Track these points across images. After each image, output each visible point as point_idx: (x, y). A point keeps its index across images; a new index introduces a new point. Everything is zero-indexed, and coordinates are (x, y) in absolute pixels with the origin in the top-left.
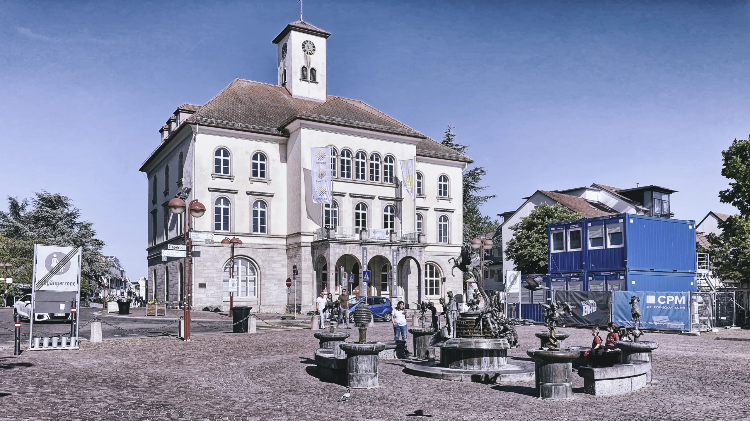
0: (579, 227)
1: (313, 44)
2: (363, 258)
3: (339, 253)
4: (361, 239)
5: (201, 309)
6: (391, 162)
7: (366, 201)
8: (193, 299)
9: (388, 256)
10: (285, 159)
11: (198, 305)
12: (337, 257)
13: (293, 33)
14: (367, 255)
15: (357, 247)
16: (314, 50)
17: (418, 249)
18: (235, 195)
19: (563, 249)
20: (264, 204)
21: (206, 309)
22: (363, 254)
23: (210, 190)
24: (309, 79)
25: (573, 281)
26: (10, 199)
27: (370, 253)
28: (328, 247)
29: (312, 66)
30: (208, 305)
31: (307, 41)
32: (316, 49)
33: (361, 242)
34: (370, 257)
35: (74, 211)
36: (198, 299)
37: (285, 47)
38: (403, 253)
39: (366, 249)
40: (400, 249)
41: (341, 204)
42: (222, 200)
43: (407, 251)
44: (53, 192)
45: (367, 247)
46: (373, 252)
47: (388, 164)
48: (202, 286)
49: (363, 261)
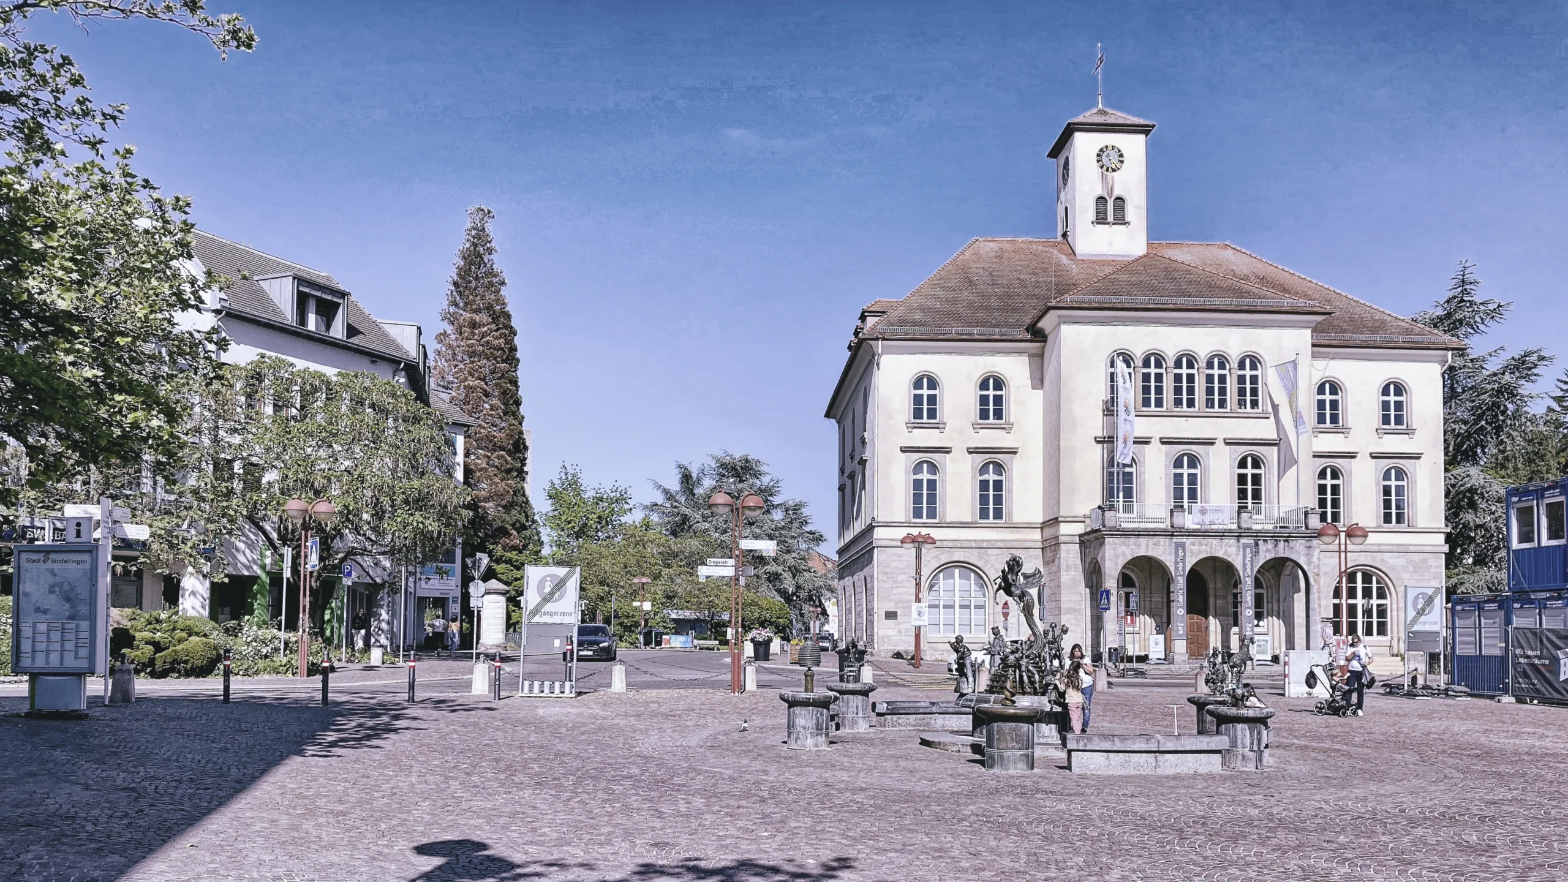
0: (1561, 494)
1: (1120, 151)
2: (1176, 563)
3: (1124, 554)
4: (1172, 527)
5: (891, 654)
6: (1254, 367)
7: (1196, 449)
8: (876, 638)
9: (1233, 556)
10: (1039, 382)
11: (884, 647)
12: (1121, 562)
14: (1184, 556)
15: (1162, 540)
16: (1122, 162)
17: (1302, 542)
18: (947, 455)
19: (1532, 540)
20: (999, 468)
21: (897, 655)
22: (1177, 555)
23: (905, 450)
24: (1110, 218)
25: (1552, 608)
26: (680, 467)
27: (1192, 552)
28: (1102, 544)
29: (1116, 193)
30: (899, 648)
31: (1107, 147)
32: (1125, 160)
33: (1173, 532)
34: (1190, 562)
35: (771, 484)
36: (884, 637)
37: (1066, 166)
38: (1268, 550)
39: (1183, 545)
40: (1261, 543)
41: (1141, 459)
42: (925, 465)
43: (1276, 546)
44: (737, 452)
45: (1184, 540)
46: (1196, 551)
47: (1248, 373)
48: (891, 615)
49: (1177, 569)
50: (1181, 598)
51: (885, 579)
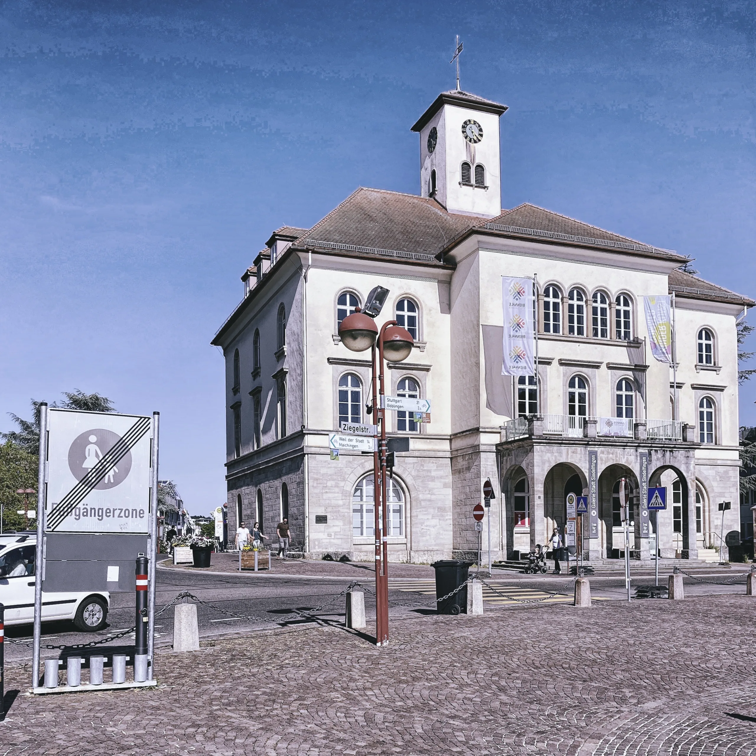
1: (479, 126)
2: (590, 470)
3: (549, 461)
4: (586, 436)
5: (321, 556)
6: (626, 304)
7: (585, 372)
8: (307, 541)
9: (633, 464)
10: (447, 307)
11: (315, 551)
12: (547, 468)
13: (448, 109)
14: (596, 464)
15: (580, 449)
16: (481, 135)
17: (682, 452)
18: (370, 369)
20: (414, 383)
21: (327, 557)
22: (590, 462)
23: (331, 361)
24: (473, 181)
27: (602, 460)
28: (531, 450)
29: (478, 161)
30: (331, 550)
31: (469, 121)
32: (484, 133)
33: (586, 442)
34: (601, 468)
36: (315, 540)
37: (433, 135)
38: (658, 459)
39: (595, 453)
40: (653, 452)
42: (349, 378)
43: (664, 456)
45: (596, 449)
46: (606, 458)
47: (622, 308)
48: (321, 519)
49: (590, 474)
50: (594, 501)
51: (315, 485)
